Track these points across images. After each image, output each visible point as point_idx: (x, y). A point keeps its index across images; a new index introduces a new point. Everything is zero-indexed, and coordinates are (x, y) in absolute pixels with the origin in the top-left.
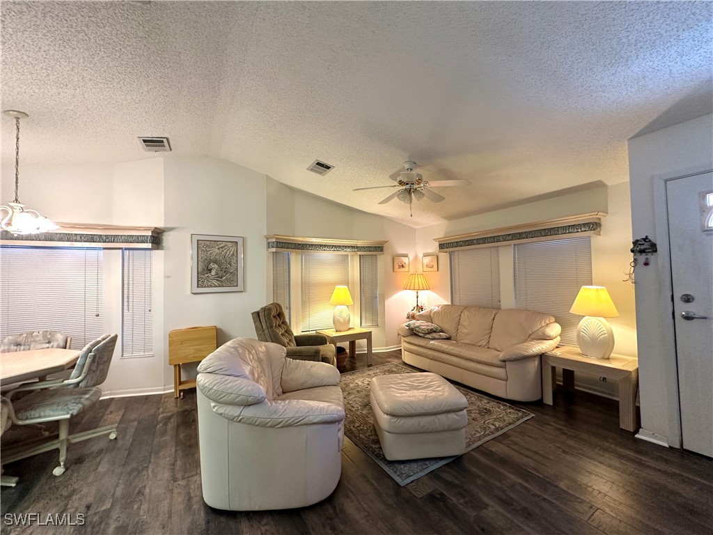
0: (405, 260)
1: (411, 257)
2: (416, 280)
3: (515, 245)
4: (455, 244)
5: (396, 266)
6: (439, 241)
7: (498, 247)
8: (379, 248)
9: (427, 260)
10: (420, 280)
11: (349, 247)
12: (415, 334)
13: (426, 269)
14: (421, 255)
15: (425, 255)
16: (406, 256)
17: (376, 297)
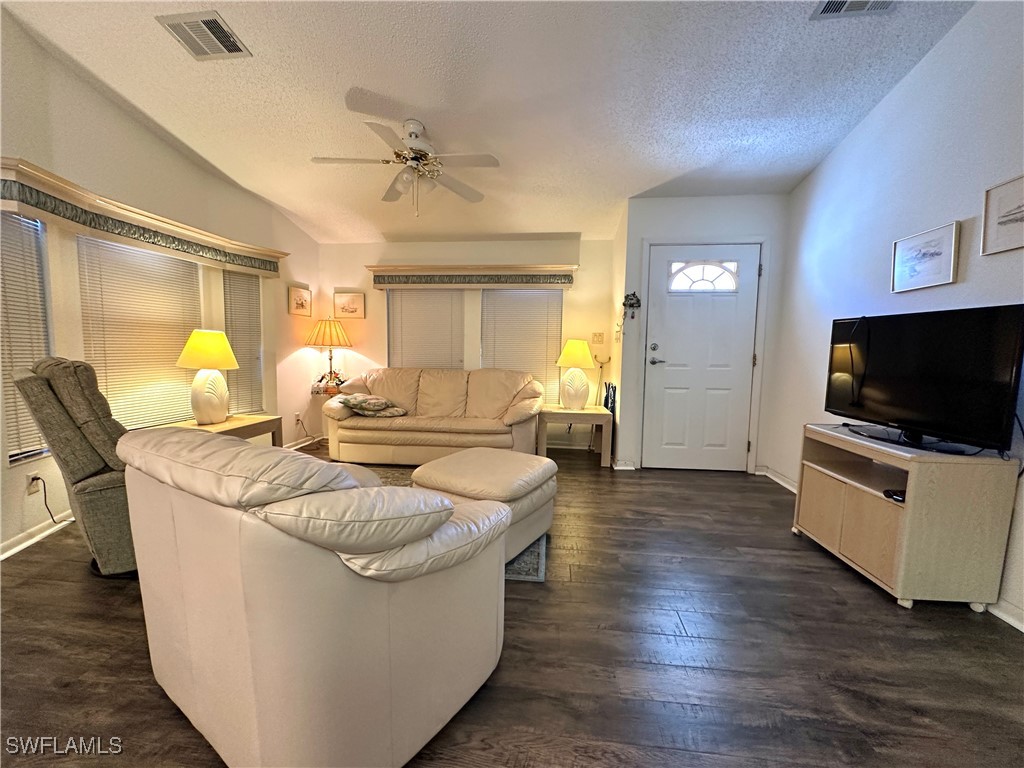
0: (305, 294)
1: (313, 289)
2: (328, 329)
3: (483, 290)
4: (405, 279)
5: (293, 304)
6: (374, 271)
7: (462, 290)
8: (270, 264)
9: (343, 300)
10: (333, 329)
11: (209, 249)
12: (357, 414)
13: (340, 314)
14: (329, 291)
15: (339, 291)
16: (306, 288)
17: (258, 358)
